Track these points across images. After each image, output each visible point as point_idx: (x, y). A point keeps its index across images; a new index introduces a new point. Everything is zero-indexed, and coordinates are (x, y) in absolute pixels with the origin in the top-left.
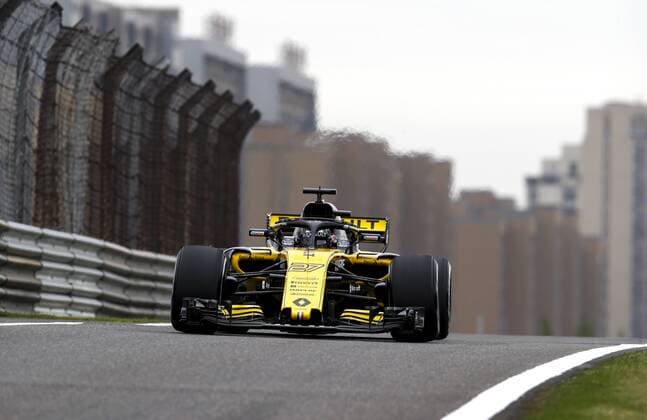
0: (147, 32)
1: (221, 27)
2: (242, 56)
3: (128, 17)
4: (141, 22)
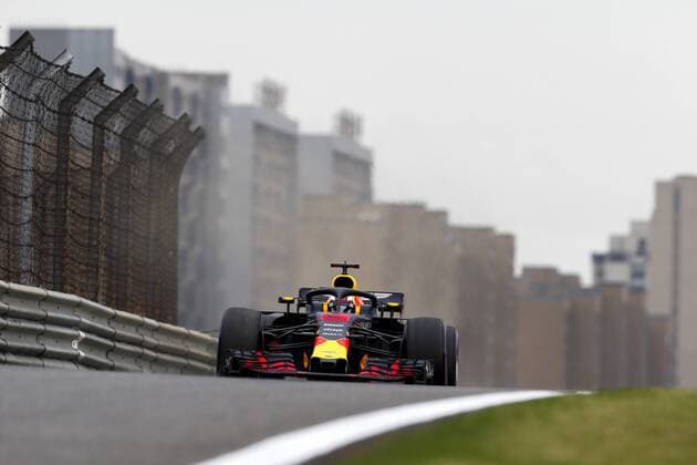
0: (194, 100)
1: (272, 94)
2: (295, 125)
3: (174, 82)
4: (188, 88)
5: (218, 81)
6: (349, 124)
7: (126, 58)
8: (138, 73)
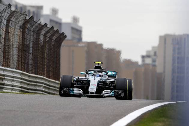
0: (34, 12)
1: (55, 11)
2: (61, 20)
3: (28, 8)
4: (32, 10)
5: (40, 8)
6: (75, 20)
7: (16, 2)
8: (19, 6)
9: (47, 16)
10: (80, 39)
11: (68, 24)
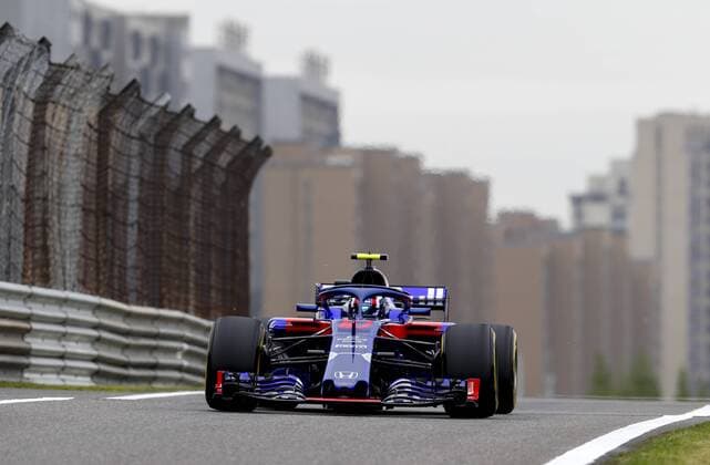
0: (154, 41)
1: (235, 35)
2: (259, 66)
3: (133, 25)
4: (148, 31)
5: (178, 23)
6: (315, 65)
8: (97, 17)
9: (206, 52)
10: (334, 138)
11: (285, 82)
